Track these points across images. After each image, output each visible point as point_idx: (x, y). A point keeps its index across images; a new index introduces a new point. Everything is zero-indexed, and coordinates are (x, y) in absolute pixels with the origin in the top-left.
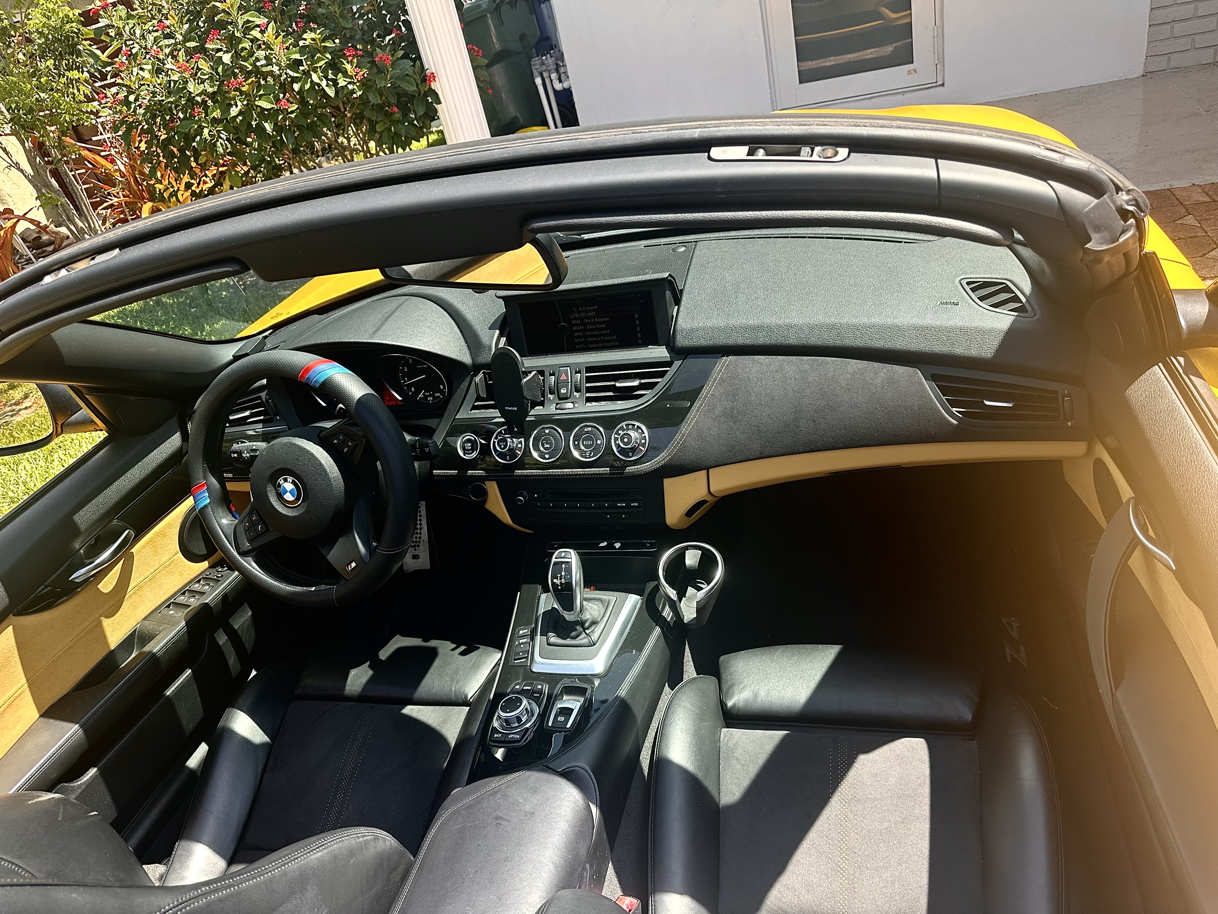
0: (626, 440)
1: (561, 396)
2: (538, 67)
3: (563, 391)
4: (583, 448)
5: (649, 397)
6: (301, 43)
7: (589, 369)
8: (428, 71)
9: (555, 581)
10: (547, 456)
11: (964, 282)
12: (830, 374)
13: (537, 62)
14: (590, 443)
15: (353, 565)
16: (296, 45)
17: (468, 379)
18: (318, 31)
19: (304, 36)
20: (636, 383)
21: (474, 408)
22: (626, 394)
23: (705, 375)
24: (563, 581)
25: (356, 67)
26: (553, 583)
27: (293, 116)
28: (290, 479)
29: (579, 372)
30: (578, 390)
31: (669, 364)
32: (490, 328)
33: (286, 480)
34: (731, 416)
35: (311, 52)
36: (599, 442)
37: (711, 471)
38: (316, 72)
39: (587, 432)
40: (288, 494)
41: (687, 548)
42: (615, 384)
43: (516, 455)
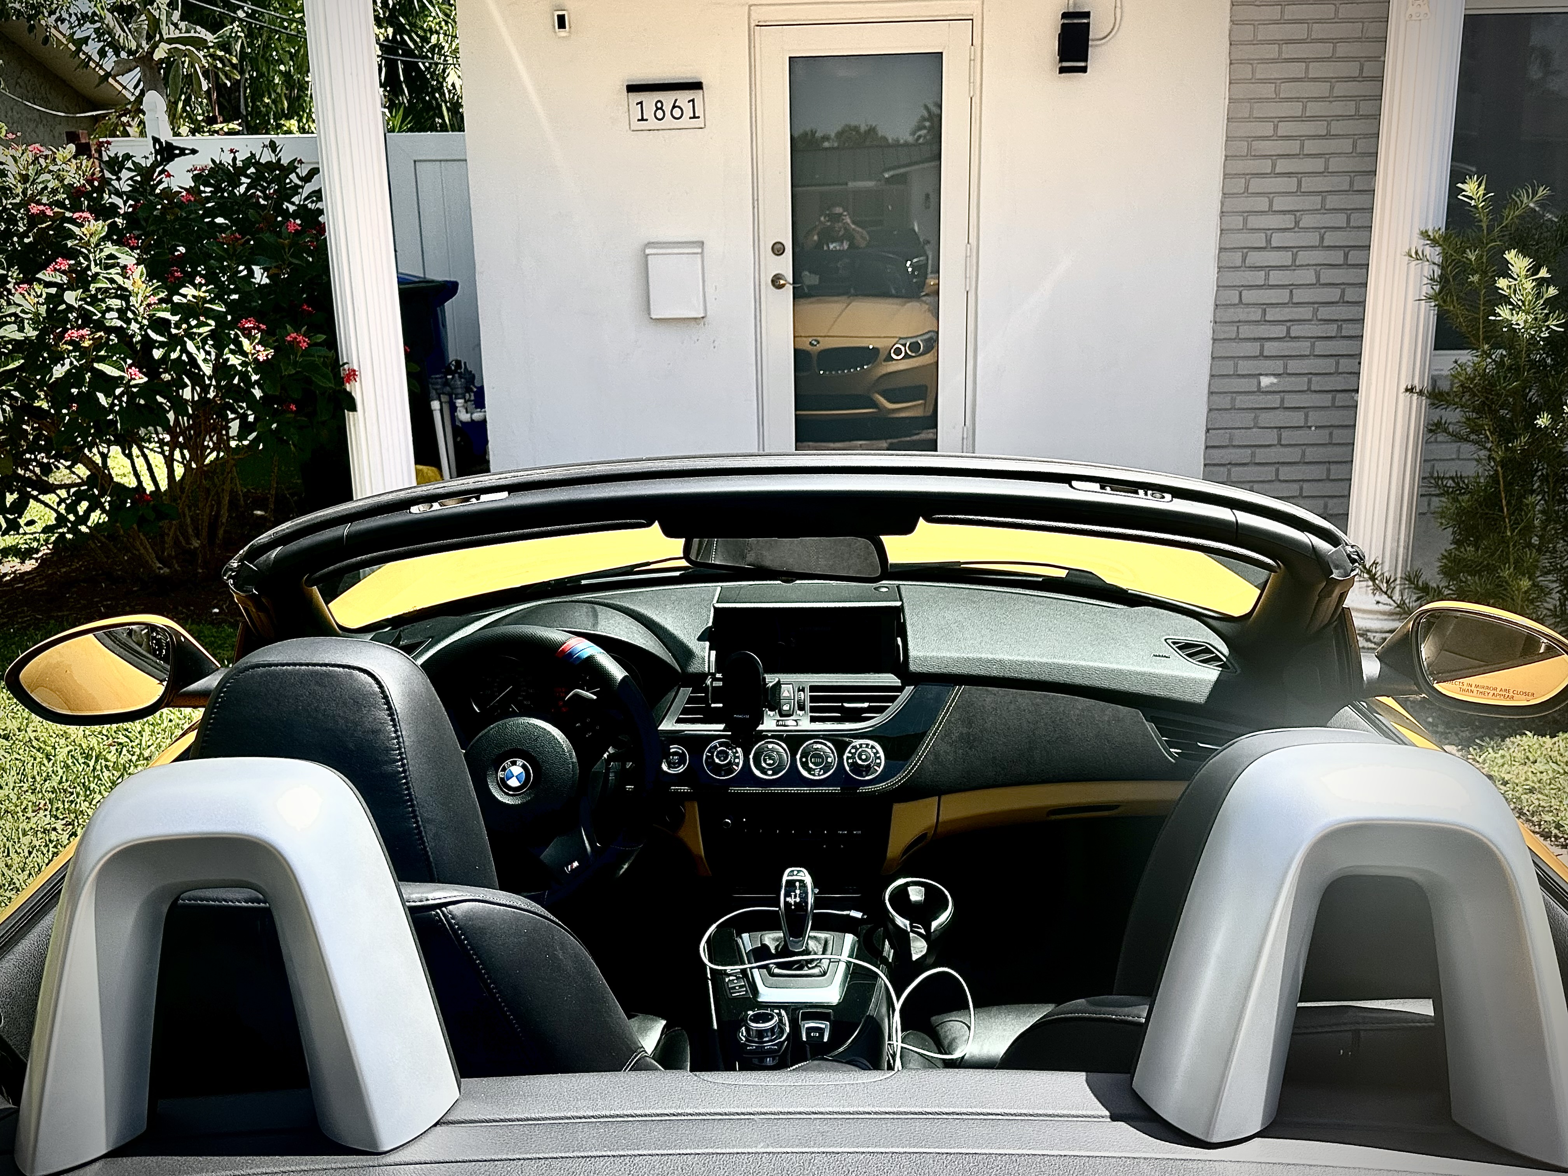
0: (864, 757)
1: (784, 713)
2: (439, 387)
3: (786, 708)
4: (811, 765)
5: (878, 720)
6: (176, 299)
7: (813, 688)
8: (346, 367)
9: (788, 899)
10: (770, 772)
11: (1169, 641)
12: (1061, 709)
13: (439, 380)
14: (820, 760)
15: (576, 864)
16: (168, 300)
17: (676, 688)
18: (204, 288)
19: (183, 291)
20: (866, 705)
21: (679, 721)
22: (855, 716)
23: (939, 703)
24: (798, 900)
25: (258, 344)
26: (786, 903)
27: (135, 390)
28: (520, 762)
29: (803, 690)
30: (801, 708)
31: (900, 689)
32: (700, 639)
33: (514, 763)
34: (968, 741)
35: (188, 311)
36: (829, 760)
37: (943, 798)
38: (192, 339)
39: (817, 749)
40: (514, 778)
41: (907, 884)
42: (842, 705)
43: (732, 771)
